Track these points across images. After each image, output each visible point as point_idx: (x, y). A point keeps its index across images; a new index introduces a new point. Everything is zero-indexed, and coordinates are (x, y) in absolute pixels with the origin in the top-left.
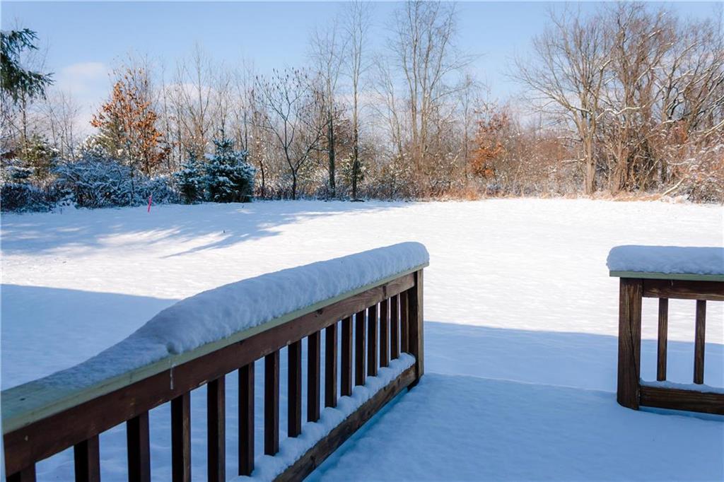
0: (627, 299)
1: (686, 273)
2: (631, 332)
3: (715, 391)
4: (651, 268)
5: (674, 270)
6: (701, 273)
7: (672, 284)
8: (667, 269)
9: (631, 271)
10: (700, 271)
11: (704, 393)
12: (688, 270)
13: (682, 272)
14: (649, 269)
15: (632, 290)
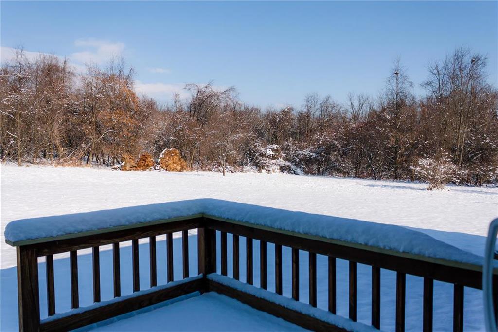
0: (26, 261)
1: (67, 234)
2: (31, 286)
3: (87, 310)
4: (44, 235)
5: (60, 233)
6: (76, 232)
7: (57, 243)
8: (55, 233)
9: (29, 239)
10: (75, 231)
11: (82, 313)
12: (68, 232)
13: (65, 234)
14: (42, 235)
15: (30, 254)
